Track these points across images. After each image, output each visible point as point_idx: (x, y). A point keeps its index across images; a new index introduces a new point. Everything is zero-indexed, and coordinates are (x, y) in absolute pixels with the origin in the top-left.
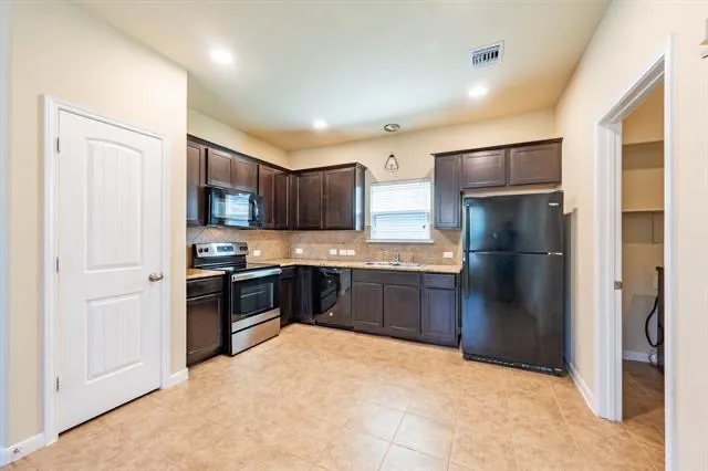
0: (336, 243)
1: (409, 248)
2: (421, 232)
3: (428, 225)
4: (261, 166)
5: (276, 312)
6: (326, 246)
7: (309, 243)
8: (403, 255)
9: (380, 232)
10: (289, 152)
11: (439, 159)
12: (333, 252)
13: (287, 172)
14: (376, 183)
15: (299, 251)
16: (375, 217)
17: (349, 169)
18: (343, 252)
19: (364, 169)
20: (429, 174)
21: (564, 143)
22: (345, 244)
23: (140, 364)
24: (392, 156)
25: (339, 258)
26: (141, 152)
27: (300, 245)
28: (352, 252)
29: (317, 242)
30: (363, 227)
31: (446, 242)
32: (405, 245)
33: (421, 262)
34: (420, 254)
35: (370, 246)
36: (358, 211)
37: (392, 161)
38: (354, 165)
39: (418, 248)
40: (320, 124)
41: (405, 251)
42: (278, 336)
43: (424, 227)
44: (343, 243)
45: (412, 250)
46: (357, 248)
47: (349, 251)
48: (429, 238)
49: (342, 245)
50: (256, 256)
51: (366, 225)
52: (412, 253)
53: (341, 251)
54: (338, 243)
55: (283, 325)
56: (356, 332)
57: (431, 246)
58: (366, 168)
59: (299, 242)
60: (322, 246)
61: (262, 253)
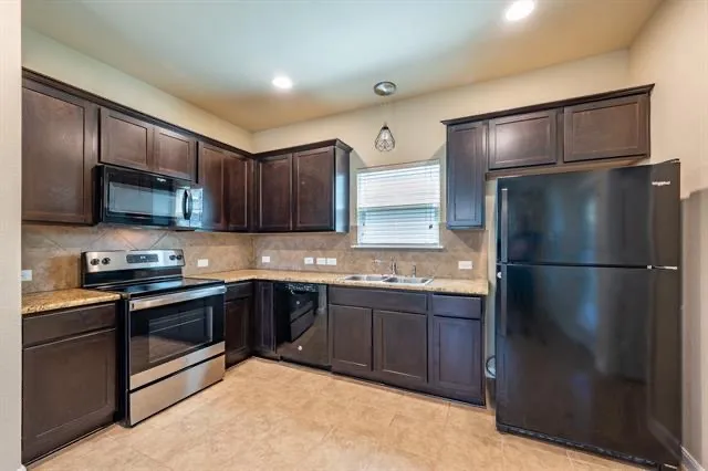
0: (312, 250)
1: (410, 255)
2: (428, 234)
3: (436, 224)
4: (201, 144)
5: (220, 347)
6: (298, 252)
7: (277, 248)
8: (401, 264)
9: (370, 234)
10: (252, 131)
11: (454, 128)
12: (309, 261)
13: (246, 156)
14: (365, 169)
15: (266, 259)
16: (364, 214)
17: (327, 149)
18: (321, 261)
19: (348, 150)
20: (439, 152)
22: (324, 250)
24: (385, 128)
25: (318, 270)
27: (267, 251)
28: (332, 261)
29: (288, 248)
30: (347, 228)
31: (461, 247)
33: (426, 276)
34: (424, 264)
35: (358, 253)
36: (340, 206)
37: (385, 136)
38: (332, 143)
39: (422, 255)
40: (282, 83)
41: (403, 260)
42: (221, 380)
43: (431, 227)
44: (321, 249)
45: (414, 258)
46: (339, 255)
47: (329, 260)
48: (438, 242)
49: (319, 252)
50: (200, 268)
51: (351, 224)
52: (414, 264)
53: (318, 259)
54: (314, 249)
55: (229, 365)
56: (335, 373)
57: (440, 254)
58: (351, 149)
59: (266, 247)
60: (294, 254)
61: (211, 262)
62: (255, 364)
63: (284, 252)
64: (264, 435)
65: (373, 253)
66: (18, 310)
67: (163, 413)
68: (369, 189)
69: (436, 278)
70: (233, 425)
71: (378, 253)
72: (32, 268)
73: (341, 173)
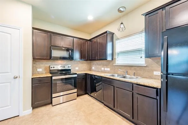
1: (133, 68)
2: (139, 60)
3: (143, 56)
4: (74, 39)
8: (129, 71)
9: (120, 61)
12: (103, 69)
13: (87, 40)
14: (118, 39)
15: (93, 68)
16: (118, 54)
17: (105, 35)
18: (106, 69)
23: (10, 107)
24: (122, 23)
25: (105, 72)
26: (10, 34)
28: (109, 69)
30: (112, 59)
31: (155, 65)
32: (131, 66)
34: (139, 72)
35: (115, 67)
37: (122, 26)
38: (106, 32)
39: (138, 68)
40: (90, 18)
41: (131, 70)
42: (76, 99)
43: (141, 57)
44: (106, 65)
45: (135, 69)
46: (111, 67)
47: (108, 69)
48: (144, 63)
49: (105, 66)
50: (76, 70)
51: (114, 58)
52: (135, 71)
53: (105, 69)
54: (104, 65)
55: (78, 96)
56: (105, 105)
57: (145, 68)
58: (114, 33)
59: (93, 65)
60: (99, 67)
61: (79, 68)
62: (86, 96)
63: (97, 66)
64: (75, 119)
65: (120, 67)
66: (31, 77)
67: (60, 105)
68: (120, 46)
69: (143, 77)
70: (70, 113)
71: (122, 67)
72: (42, 68)
73: (110, 42)
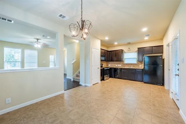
0: (117, 64)
1: (132, 65)
2: (135, 62)
3: (136, 60)
5: (109, 75)
6: (115, 64)
7: (111, 63)
9: (126, 62)
10: (108, 47)
11: (139, 49)
14: (125, 53)
15: (109, 65)
16: (125, 59)
19: (123, 50)
21: (164, 46)
28: (120, 65)
30: (123, 61)
31: (140, 63)
34: (135, 66)
35: (124, 64)
37: (129, 49)
38: (121, 50)
57: (137, 64)
59: (109, 63)
